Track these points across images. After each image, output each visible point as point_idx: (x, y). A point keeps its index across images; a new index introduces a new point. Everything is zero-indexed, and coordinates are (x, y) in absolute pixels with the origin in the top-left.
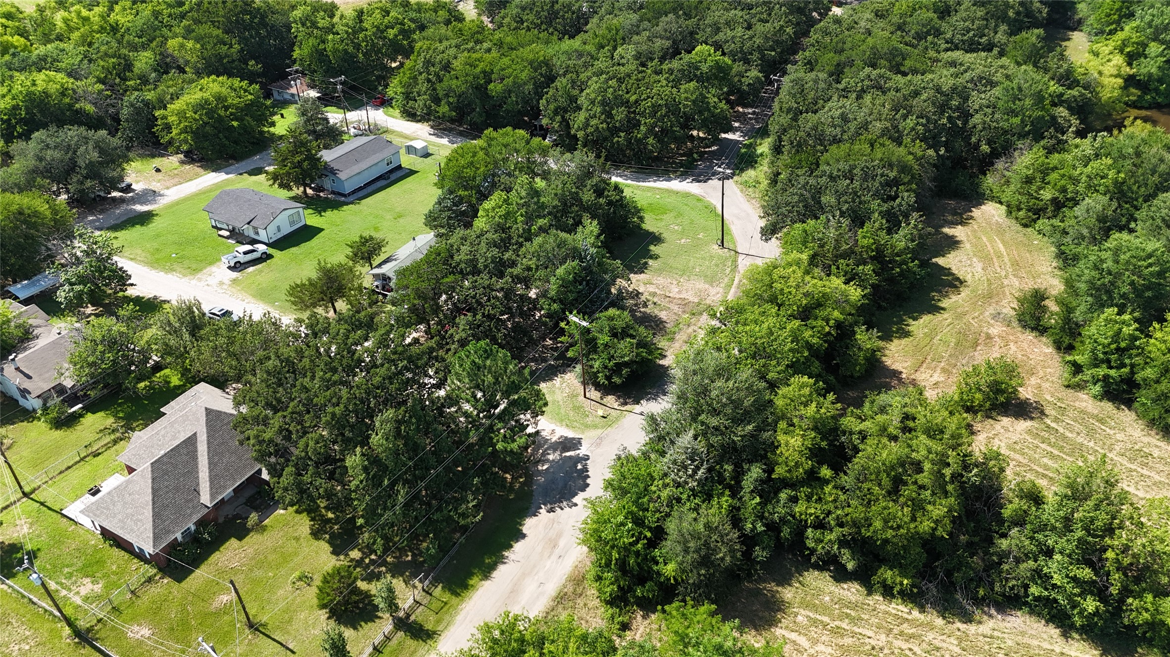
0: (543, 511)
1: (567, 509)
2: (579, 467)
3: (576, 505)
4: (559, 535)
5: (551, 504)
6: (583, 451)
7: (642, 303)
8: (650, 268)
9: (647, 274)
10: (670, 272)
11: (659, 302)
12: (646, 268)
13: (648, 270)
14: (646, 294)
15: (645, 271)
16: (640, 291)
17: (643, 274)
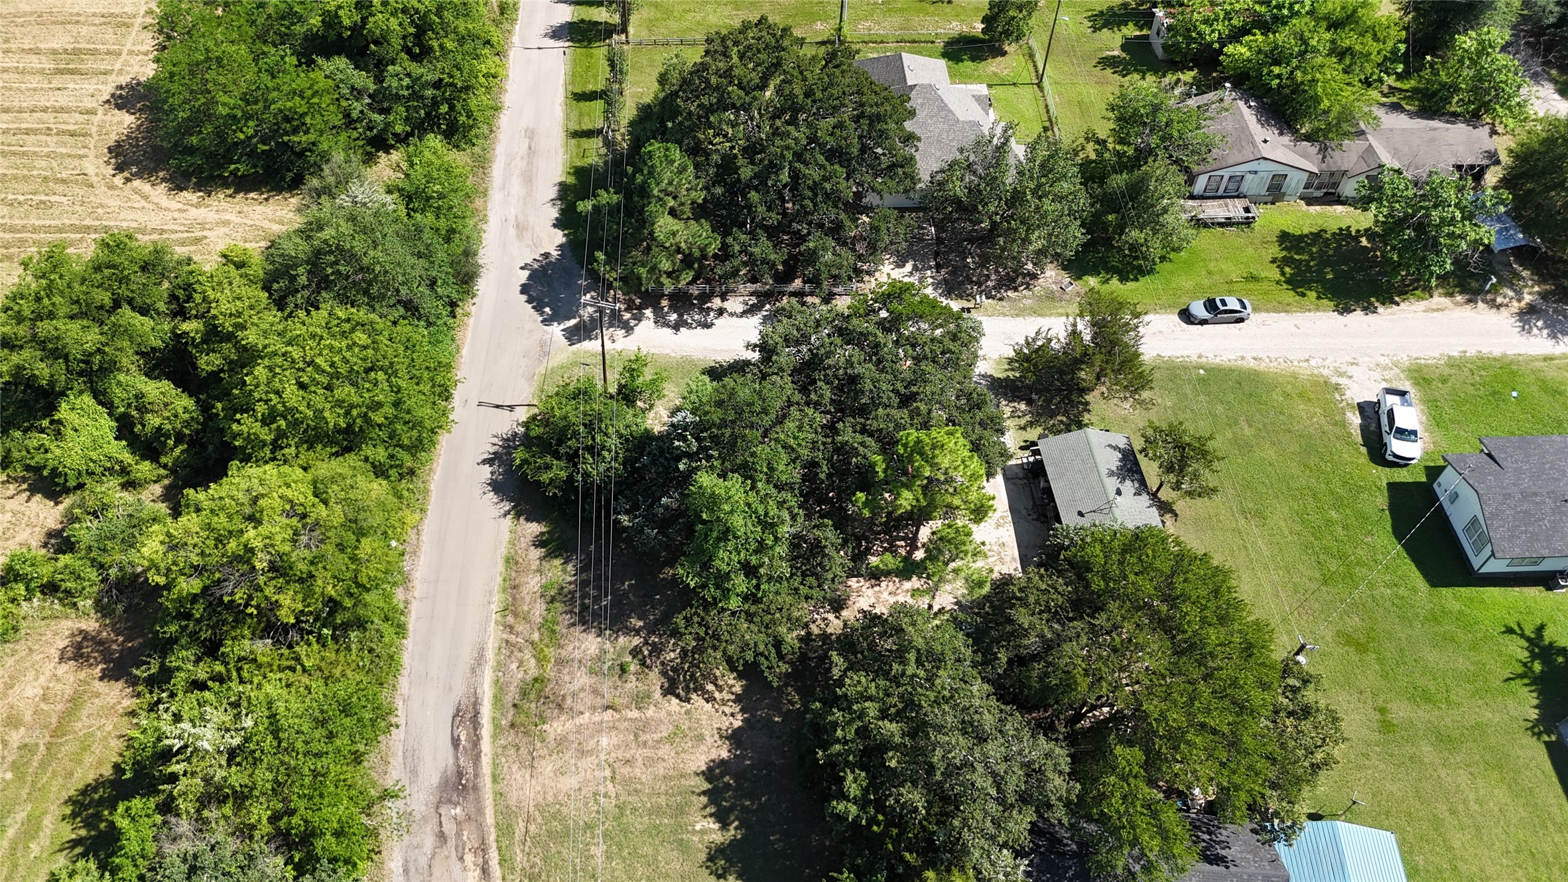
0: (555, 253)
1: (529, 261)
2: (547, 310)
3: (522, 268)
4: (520, 237)
5: (551, 262)
6: (557, 330)
7: (648, 661)
8: (705, 807)
9: (698, 775)
10: (656, 811)
11: (619, 683)
12: (712, 802)
13: (704, 793)
14: (657, 694)
15: (706, 786)
16: (675, 701)
17: (704, 768)
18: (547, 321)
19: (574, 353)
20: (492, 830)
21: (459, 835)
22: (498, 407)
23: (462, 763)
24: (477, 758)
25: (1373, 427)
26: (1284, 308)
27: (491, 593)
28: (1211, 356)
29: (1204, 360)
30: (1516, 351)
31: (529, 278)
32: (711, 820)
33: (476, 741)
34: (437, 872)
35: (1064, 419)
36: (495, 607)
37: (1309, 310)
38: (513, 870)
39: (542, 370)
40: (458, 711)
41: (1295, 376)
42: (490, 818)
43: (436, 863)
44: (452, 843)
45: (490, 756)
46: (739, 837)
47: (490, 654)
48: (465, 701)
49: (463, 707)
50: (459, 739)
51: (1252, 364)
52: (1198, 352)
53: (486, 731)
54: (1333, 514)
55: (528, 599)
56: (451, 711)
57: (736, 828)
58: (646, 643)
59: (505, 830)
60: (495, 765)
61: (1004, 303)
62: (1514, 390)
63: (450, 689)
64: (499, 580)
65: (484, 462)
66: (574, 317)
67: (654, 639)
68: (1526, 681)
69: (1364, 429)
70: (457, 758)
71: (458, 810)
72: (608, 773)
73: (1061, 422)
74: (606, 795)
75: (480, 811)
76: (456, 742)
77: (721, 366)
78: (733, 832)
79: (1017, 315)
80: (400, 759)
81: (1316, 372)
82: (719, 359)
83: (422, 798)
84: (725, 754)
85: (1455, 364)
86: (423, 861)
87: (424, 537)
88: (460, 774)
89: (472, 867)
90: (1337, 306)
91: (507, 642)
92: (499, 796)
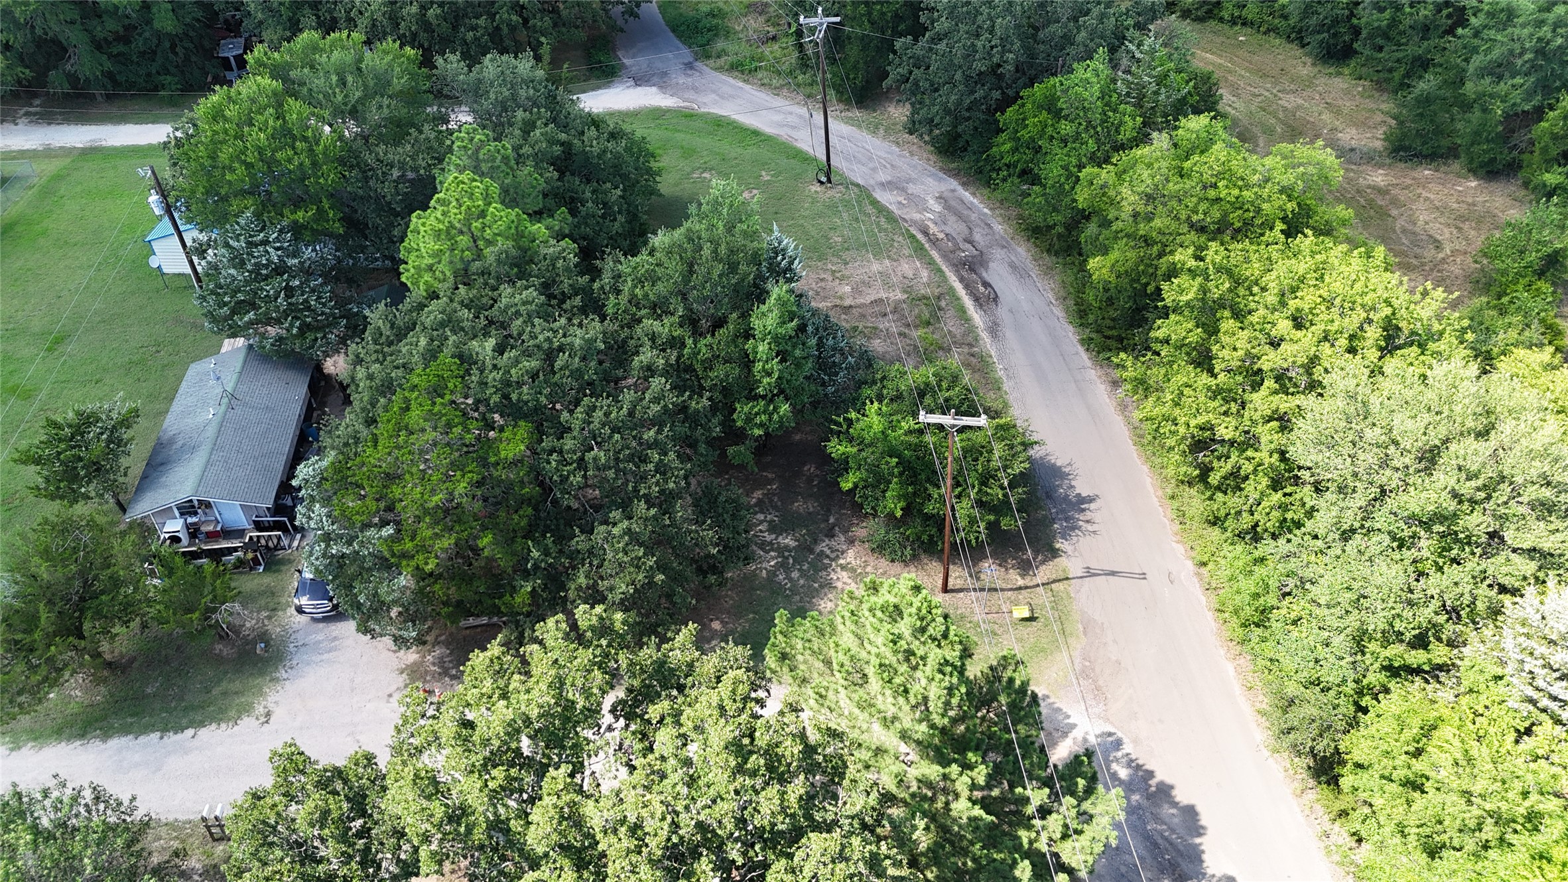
6: (1086, 729)
18: (1111, 746)
20: (929, 249)
21: (956, 245)
23: (973, 275)
24: (962, 280)
27: (1011, 377)
33: (968, 287)
34: (963, 228)
36: (998, 367)
38: (904, 235)
40: (995, 301)
42: (934, 254)
43: (967, 231)
44: (960, 241)
45: (951, 281)
48: (993, 307)
49: (992, 304)
50: (985, 287)
53: (962, 293)
56: (1002, 300)
59: (918, 250)
60: (944, 277)
63: (1011, 311)
65: (1090, 500)
70: (981, 277)
71: (963, 255)
72: (839, 274)
74: (837, 263)
75: (944, 256)
76: (986, 284)
80: (1031, 273)
83: (998, 256)
86: (976, 230)
87: (1119, 419)
88: (972, 270)
89: (936, 233)
91: (971, 345)
92: (931, 263)
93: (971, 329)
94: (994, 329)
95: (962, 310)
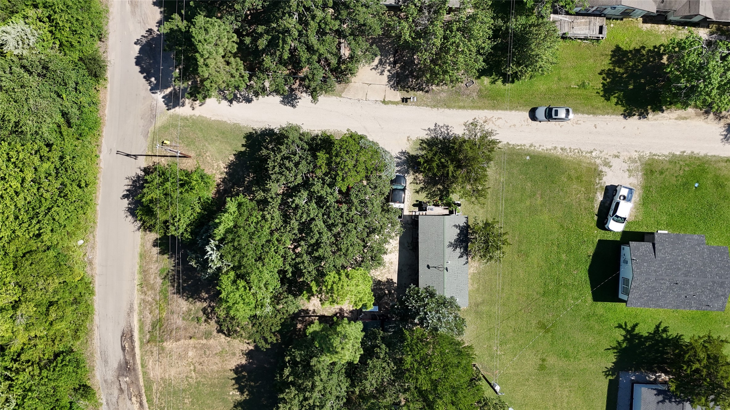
0: (156, 29)
1: (139, 37)
2: (153, 79)
3: (136, 43)
4: (133, 13)
5: (153, 38)
6: (159, 96)
7: (210, 316)
8: (234, 385)
9: (231, 370)
10: (212, 385)
11: (197, 325)
12: (237, 383)
13: (234, 379)
14: (215, 333)
15: (235, 376)
16: (223, 336)
17: (234, 368)
18: (154, 89)
19: (171, 116)
20: (143, 388)
21: (128, 389)
22: (128, 155)
23: (128, 359)
24: (134, 355)
25: (607, 205)
26: (593, 111)
27: (133, 273)
28: (537, 146)
29: (533, 148)
30: (713, 154)
31: (141, 51)
32: (236, 390)
33: (133, 349)
34: (121, 404)
35: (441, 187)
36: (137, 282)
37: (608, 114)
38: (153, 405)
39: (151, 129)
40: (123, 334)
41: (579, 163)
42: (142, 383)
43: (120, 401)
44: (126, 392)
45: (139, 355)
46: (247, 398)
47: (136, 307)
48: (126, 329)
49: (125, 332)
50: (125, 347)
51: (559, 152)
52: (530, 142)
53: (137, 344)
54: (564, 256)
55: (153, 277)
56: (120, 334)
57: (247, 395)
58: (209, 306)
59: (148, 388)
60: (142, 360)
61: (428, 95)
62: (698, 182)
63: (118, 324)
64: (137, 267)
65: (124, 197)
66: (170, 87)
67: (212, 304)
68: (616, 351)
69: (602, 203)
70: (125, 356)
71: (127, 379)
72: (192, 368)
73: (439, 189)
74: (191, 378)
75: (137, 379)
76: (123, 349)
77: (256, 133)
78: (245, 396)
79: (434, 106)
80: (99, 355)
81: (593, 161)
82: (255, 127)
83: (111, 373)
84: (244, 362)
85: (674, 160)
86: (114, 400)
87: (97, 239)
88: (127, 363)
89: (136, 403)
90: (625, 111)
91: (144, 300)
92: (145, 373)
93: (141, 313)
94: (131, 309)
95: (141, 329)
